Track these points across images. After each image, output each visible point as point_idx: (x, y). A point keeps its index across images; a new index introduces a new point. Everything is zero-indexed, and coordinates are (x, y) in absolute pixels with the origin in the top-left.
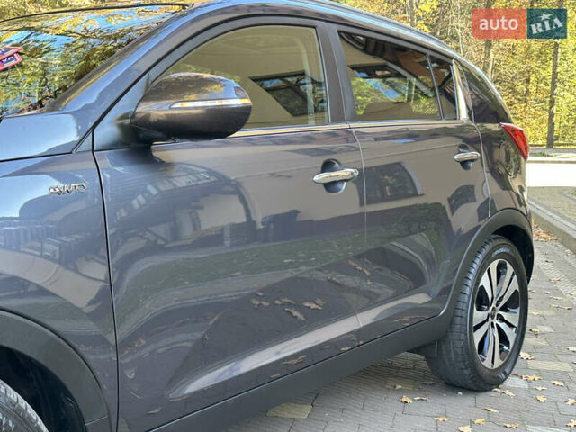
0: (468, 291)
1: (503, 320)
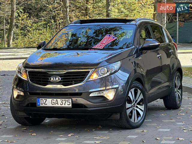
0: (174, 83)
1: (178, 92)
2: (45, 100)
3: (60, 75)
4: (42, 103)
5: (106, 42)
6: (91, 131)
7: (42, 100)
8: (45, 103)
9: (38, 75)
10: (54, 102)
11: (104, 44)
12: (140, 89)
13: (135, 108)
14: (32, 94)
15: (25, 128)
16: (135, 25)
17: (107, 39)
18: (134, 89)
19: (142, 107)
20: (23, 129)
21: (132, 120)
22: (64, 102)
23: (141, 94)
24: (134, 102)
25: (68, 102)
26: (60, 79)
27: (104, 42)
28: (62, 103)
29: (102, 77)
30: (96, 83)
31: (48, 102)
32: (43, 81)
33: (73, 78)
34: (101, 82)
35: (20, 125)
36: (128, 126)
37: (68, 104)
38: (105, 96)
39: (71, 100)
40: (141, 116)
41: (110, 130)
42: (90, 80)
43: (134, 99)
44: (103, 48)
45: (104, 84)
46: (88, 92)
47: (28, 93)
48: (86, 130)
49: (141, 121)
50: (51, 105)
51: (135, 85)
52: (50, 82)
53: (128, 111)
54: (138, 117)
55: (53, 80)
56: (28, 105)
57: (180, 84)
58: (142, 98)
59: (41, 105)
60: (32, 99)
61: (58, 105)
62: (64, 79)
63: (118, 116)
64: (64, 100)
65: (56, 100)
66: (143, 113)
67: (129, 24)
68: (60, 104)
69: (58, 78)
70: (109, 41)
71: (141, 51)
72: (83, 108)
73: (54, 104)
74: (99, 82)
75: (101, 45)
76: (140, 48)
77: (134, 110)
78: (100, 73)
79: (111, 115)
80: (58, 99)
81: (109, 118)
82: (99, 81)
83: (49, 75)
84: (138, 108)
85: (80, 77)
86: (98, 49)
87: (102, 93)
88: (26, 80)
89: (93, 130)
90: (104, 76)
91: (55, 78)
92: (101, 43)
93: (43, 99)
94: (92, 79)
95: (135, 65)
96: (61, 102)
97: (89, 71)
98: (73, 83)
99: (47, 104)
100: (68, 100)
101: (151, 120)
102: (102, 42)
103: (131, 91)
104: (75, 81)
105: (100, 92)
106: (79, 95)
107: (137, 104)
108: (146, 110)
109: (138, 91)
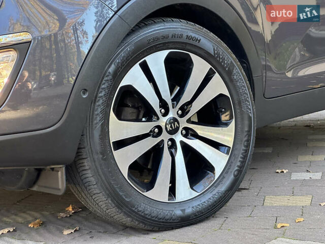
12: (206, 56)
18: (165, 53)
23: (217, 75)
24: (174, 113)
40: (218, 172)
43: (167, 96)
58: (221, 95)
63: (59, 179)
66: (226, 158)
77: (173, 145)
81: (35, 188)
84: (196, 136)
103: (145, 68)
108: (248, 146)
109: (190, 63)
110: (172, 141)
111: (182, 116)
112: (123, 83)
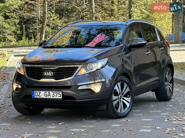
0: (164, 77)
1: (169, 85)
2: (39, 93)
3: (52, 71)
4: (37, 95)
5: (97, 41)
6: (81, 120)
7: (36, 93)
8: (39, 95)
9: (34, 70)
10: (47, 95)
11: (96, 42)
12: (127, 83)
13: (122, 100)
14: (28, 87)
15: (24, 117)
16: (126, 25)
17: (99, 38)
18: (120, 83)
19: (129, 99)
20: (22, 118)
21: (119, 111)
22: (55, 94)
23: (128, 87)
24: (121, 95)
25: (59, 94)
26: (52, 74)
27: (96, 41)
28: (53, 96)
29: (90, 72)
30: (85, 77)
31: (42, 94)
32: (38, 76)
33: (63, 73)
34: (90, 76)
35: (21, 114)
36: (114, 116)
37: (59, 96)
38: (93, 89)
39: (61, 92)
40: (128, 107)
41: (99, 119)
42: (79, 74)
43: (120, 91)
44: (95, 46)
45: (93, 78)
46: (77, 85)
47: (25, 86)
48: (77, 119)
49: (127, 111)
50: (44, 97)
51: (121, 79)
52: (44, 76)
53: (115, 103)
54: (124, 108)
55: (46, 75)
56: (24, 97)
57: (171, 78)
58: (129, 91)
59: (35, 97)
60: (28, 91)
61: (50, 96)
62: (56, 74)
63: (105, 107)
64: (56, 93)
65: (49, 92)
66: (129, 104)
67: (121, 25)
68: (52, 96)
69: (51, 73)
70: (101, 39)
71: (129, 49)
72: (72, 100)
73: (47, 96)
74: (88, 77)
75: (93, 44)
76: (128, 46)
77: (121, 101)
78: (88, 69)
79: (98, 106)
80: (50, 92)
81: (97, 109)
82: (88, 75)
83: (43, 70)
84: (124, 99)
85: (70, 72)
86: (90, 47)
87: (90, 86)
88: (23, 74)
89: (83, 119)
90: (91, 71)
91: (48, 73)
92: (93, 42)
93: (38, 92)
94: (80, 74)
95: (123, 62)
96: (53, 94)
97: (78, 67)
98: (64, 78)
99: (40, 96)
100: (59, 93)
101: (139, 111)
102: (94, 40)
103: (118, 85)
104: (66, 76)
105: (88, 85)
106: (69, 88)
107: (124, 96)
108: (133, 102)
109: (124, 84)
110: (121, 100)
111: (122, 95)
112: (114, 89)
